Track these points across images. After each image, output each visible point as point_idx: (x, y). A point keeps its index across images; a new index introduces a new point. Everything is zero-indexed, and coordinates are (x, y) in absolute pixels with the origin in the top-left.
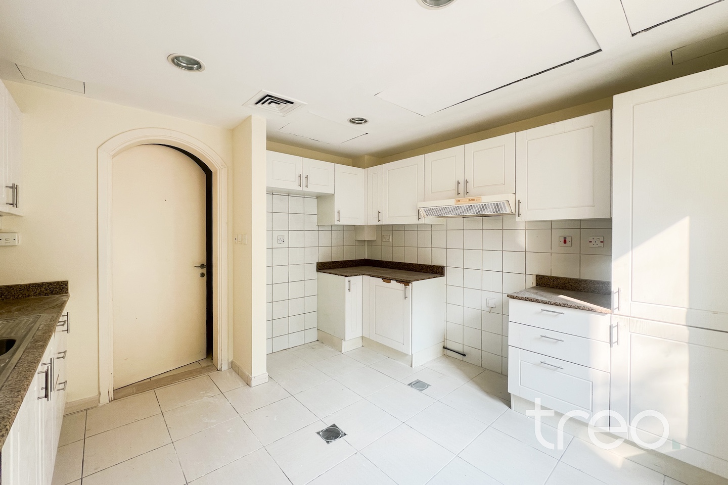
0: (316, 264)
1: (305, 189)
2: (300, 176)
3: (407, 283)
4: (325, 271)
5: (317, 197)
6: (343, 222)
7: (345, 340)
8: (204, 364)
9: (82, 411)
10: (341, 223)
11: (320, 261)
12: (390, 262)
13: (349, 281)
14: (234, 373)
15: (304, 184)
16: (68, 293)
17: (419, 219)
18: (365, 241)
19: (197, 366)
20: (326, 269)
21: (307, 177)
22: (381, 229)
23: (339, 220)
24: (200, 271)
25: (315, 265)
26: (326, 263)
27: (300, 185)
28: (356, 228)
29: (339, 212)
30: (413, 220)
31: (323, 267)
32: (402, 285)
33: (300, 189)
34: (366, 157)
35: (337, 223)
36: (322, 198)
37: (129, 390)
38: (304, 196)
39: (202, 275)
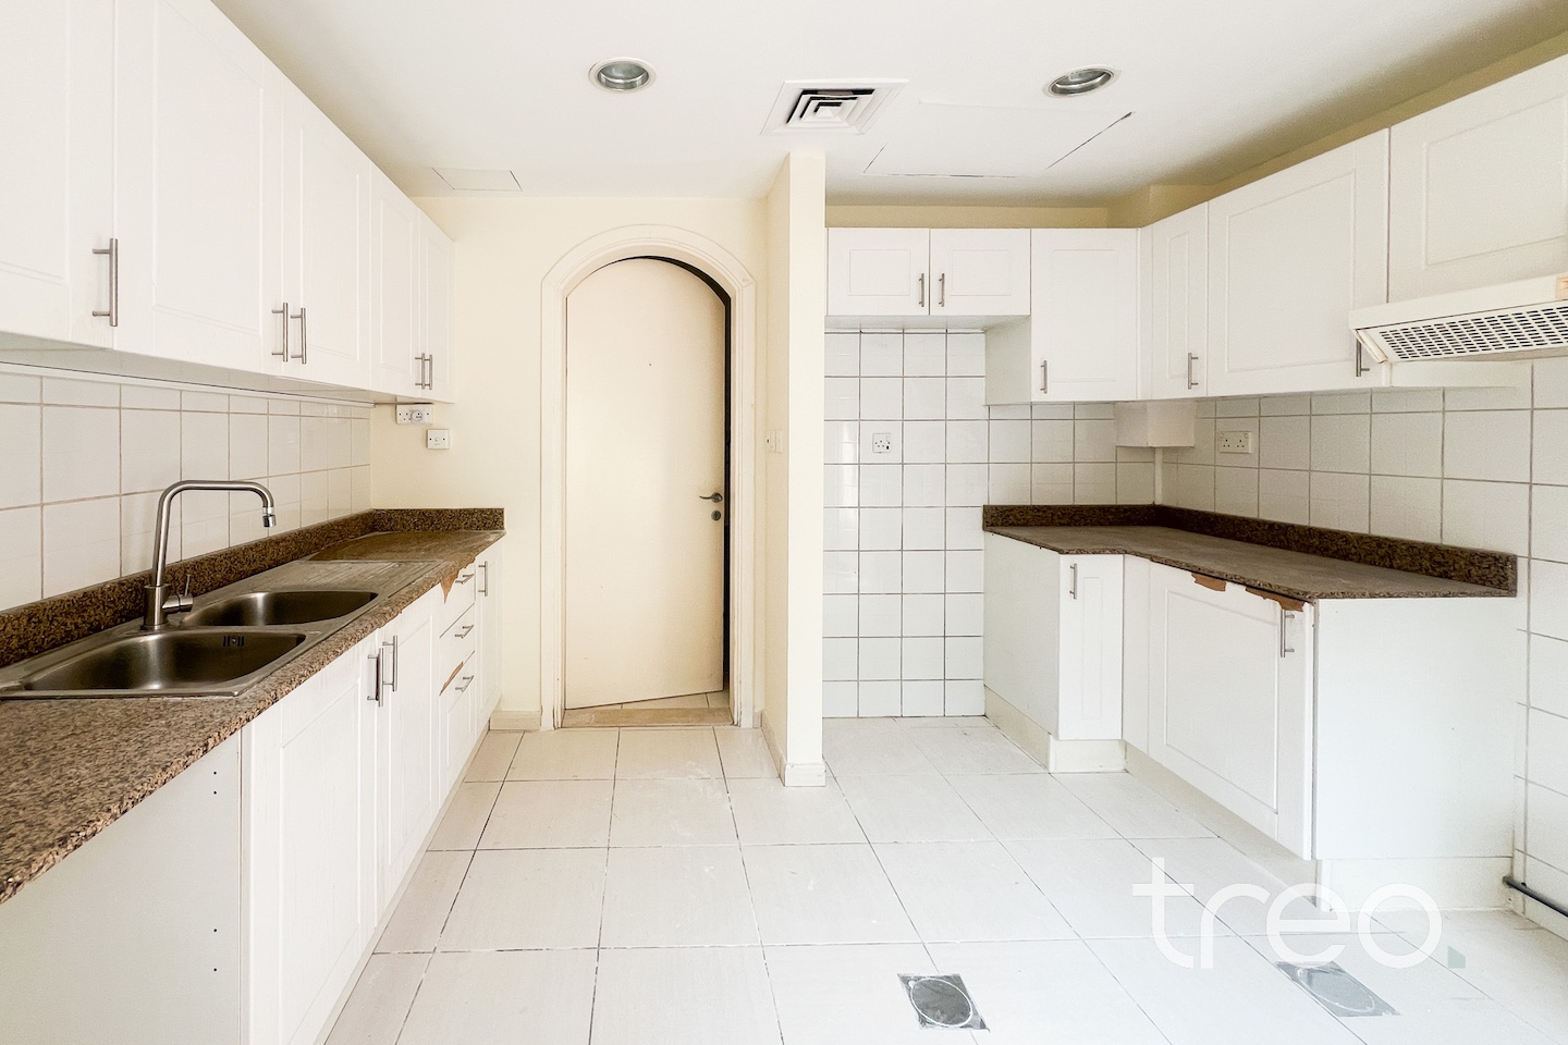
0: (981, 509)
1: (937, 311)
2: (922, 280)
3: (1292, 600)
4: (1005, 531)
5: (985, 331)
6: (1057, 394)
7: (1057, 737)
8: (715, 703)
9: (517, 731)
10: (1051, 397)
11: (994, 502)
12: (1246, 521)
13: (1074, 568)
14: (761, 740)
15: (935, 298)
16: (503, 528)
17: (1359, 371)
18: (1153, 449)
19: (700, 703)
20: (1012, 525)
21: (942, 280)
22: (1213, 410)
23: (1044, 389)
24: (712, 507)
25: (979, 513)
26: (1011, 509)
27: (922, 303)
28: (1116, 412)
29: (1044, 366)
30: (1340, 378)
31: (1000, 519)
32: (1271, 607)
33: (924, 311)
34: (1154, 191)
35: (1037, 396)
36: (999, 331)
37: (585, 717)
38: (947, 330)
39: (716, 516)
